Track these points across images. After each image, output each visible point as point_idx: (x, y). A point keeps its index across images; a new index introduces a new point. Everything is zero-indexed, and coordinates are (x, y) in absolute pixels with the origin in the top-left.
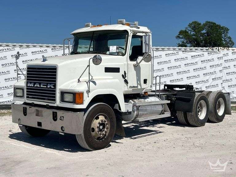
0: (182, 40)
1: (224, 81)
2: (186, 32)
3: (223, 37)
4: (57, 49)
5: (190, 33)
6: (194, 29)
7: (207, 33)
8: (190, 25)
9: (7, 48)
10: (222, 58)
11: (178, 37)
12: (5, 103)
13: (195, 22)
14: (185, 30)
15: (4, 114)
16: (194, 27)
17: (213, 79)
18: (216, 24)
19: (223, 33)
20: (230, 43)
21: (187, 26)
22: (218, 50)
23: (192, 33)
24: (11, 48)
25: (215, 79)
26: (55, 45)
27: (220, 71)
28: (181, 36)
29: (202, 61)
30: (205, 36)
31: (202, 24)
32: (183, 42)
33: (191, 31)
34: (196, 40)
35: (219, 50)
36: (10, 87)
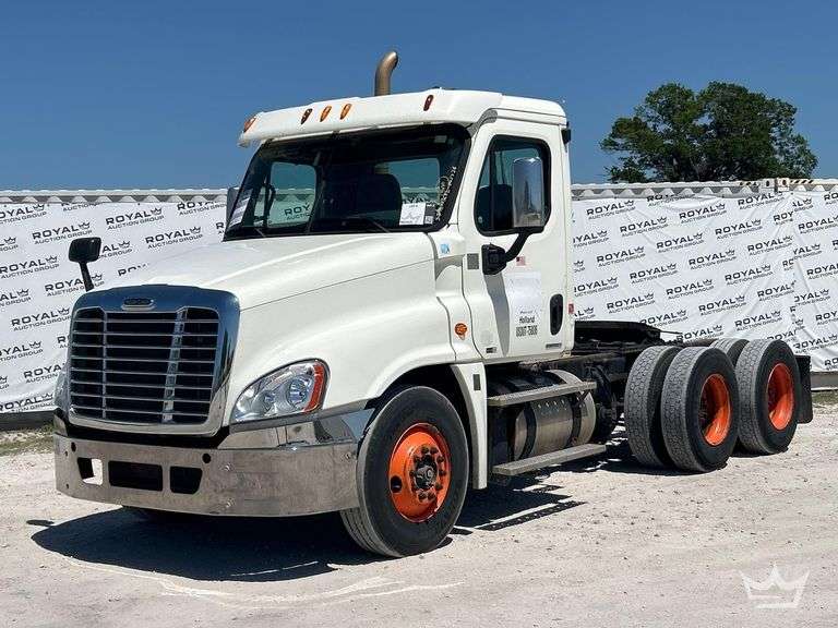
0: (626, 154)
1: (801, 300)
2: (637, 125)
3: (774, 139)
4: (197, 204)
5: (655, 129)
6: (667, 111)
7: (717, 126)
8: (652, 99)
9: (16, 207)
10: (789, 217)
11: (610, 144)
12: (16, 409)
13: (672, 88)
14: (635, 118)
15: (17, 448)
16: (669, 105)
17: (760, 294)
18: (749, 92)
19: (774, 125)
20: (802, 158)
21: (642, 105)
22: (776, 190)
23: (662, 128)
24: (30, 208)
25: (768, 292)
26: (189, 191)
27: (785, 263)
28: (619, 141)
29: (718, 231)
30: (711, 136)
31: (696, 94)
32: (630, 163)
33: (657, 119)
34: (675, 153)
35: (779, 189)
36: (32, 350)
